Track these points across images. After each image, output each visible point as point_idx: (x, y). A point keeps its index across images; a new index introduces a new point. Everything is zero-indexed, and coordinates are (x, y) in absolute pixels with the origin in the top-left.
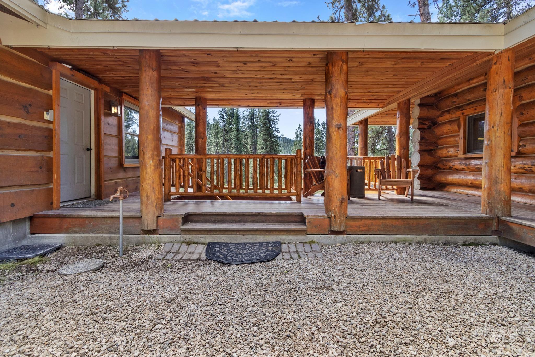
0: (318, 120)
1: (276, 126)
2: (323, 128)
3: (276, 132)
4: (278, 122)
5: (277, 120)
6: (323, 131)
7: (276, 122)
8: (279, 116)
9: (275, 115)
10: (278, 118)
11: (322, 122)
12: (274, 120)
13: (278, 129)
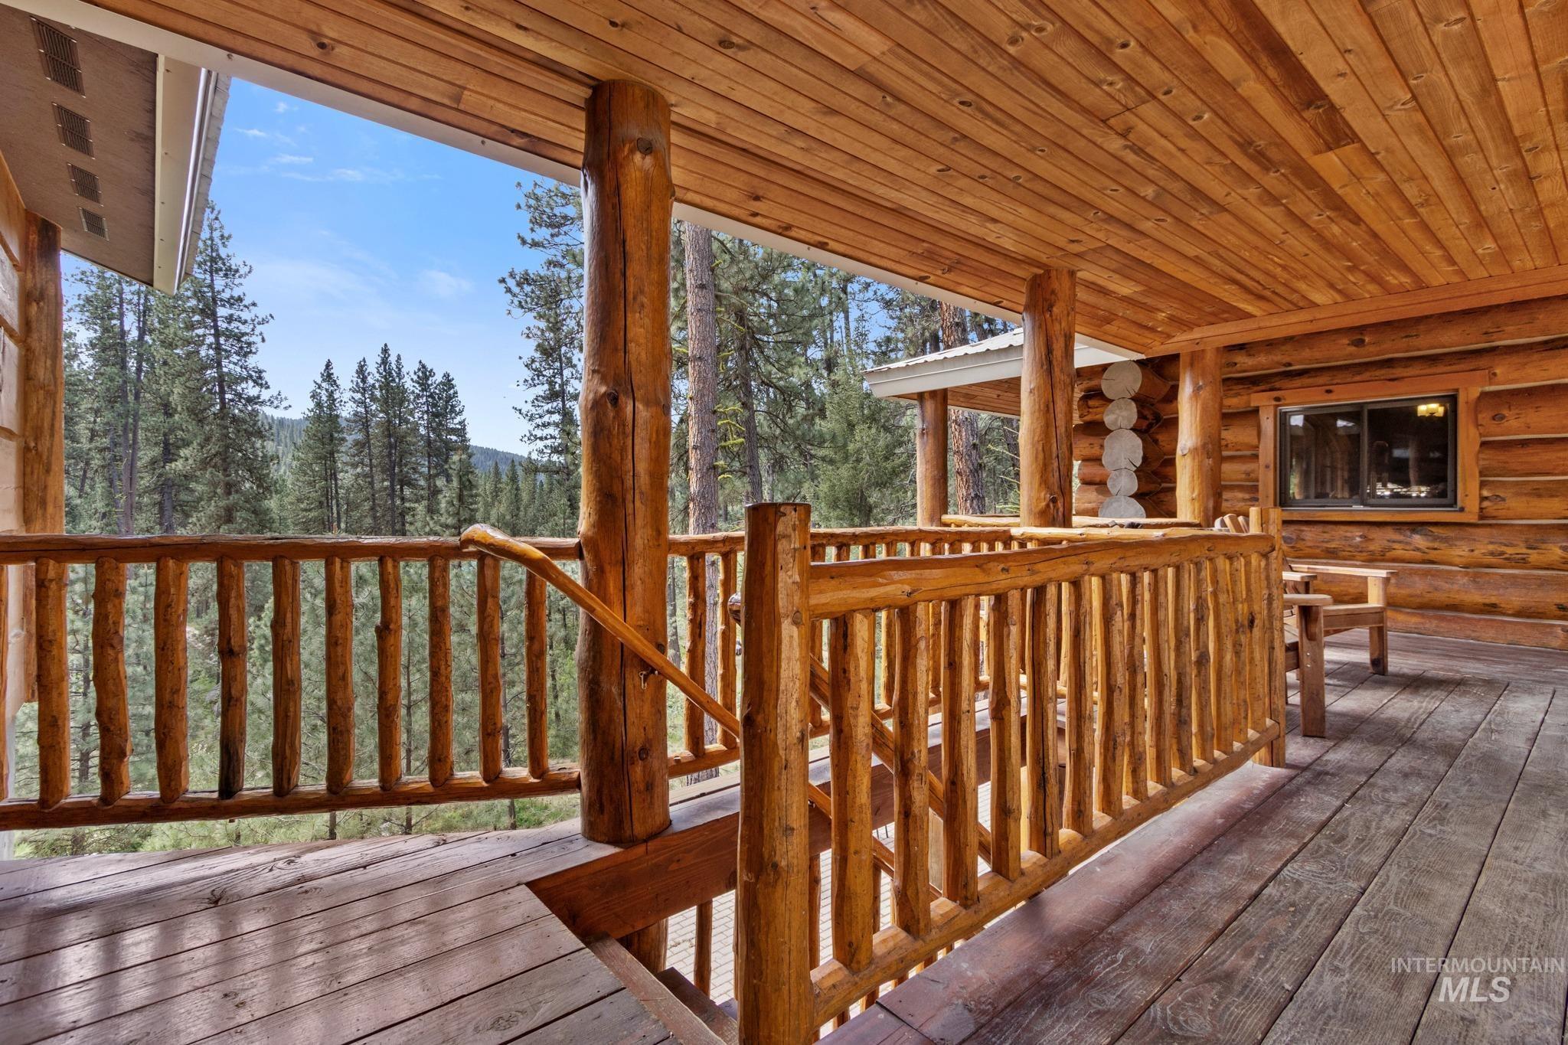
0: (399, 358)
1: (252, 361)
2: (421, 385)
3: (251, 383)
4: (260, 345)
5: (258, 339)
6: (418, 396)
7: (249, 344)
8: (263, 322)
9: (245, 315)
10: (259, 329)
11: (417, 366)
12: (244, 334)
13: (260, 372)
